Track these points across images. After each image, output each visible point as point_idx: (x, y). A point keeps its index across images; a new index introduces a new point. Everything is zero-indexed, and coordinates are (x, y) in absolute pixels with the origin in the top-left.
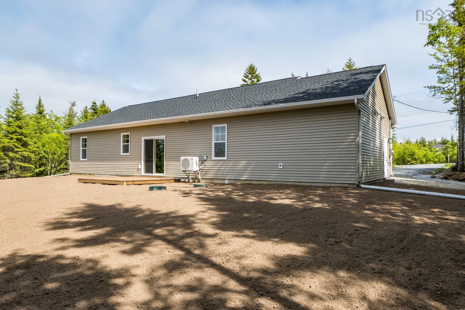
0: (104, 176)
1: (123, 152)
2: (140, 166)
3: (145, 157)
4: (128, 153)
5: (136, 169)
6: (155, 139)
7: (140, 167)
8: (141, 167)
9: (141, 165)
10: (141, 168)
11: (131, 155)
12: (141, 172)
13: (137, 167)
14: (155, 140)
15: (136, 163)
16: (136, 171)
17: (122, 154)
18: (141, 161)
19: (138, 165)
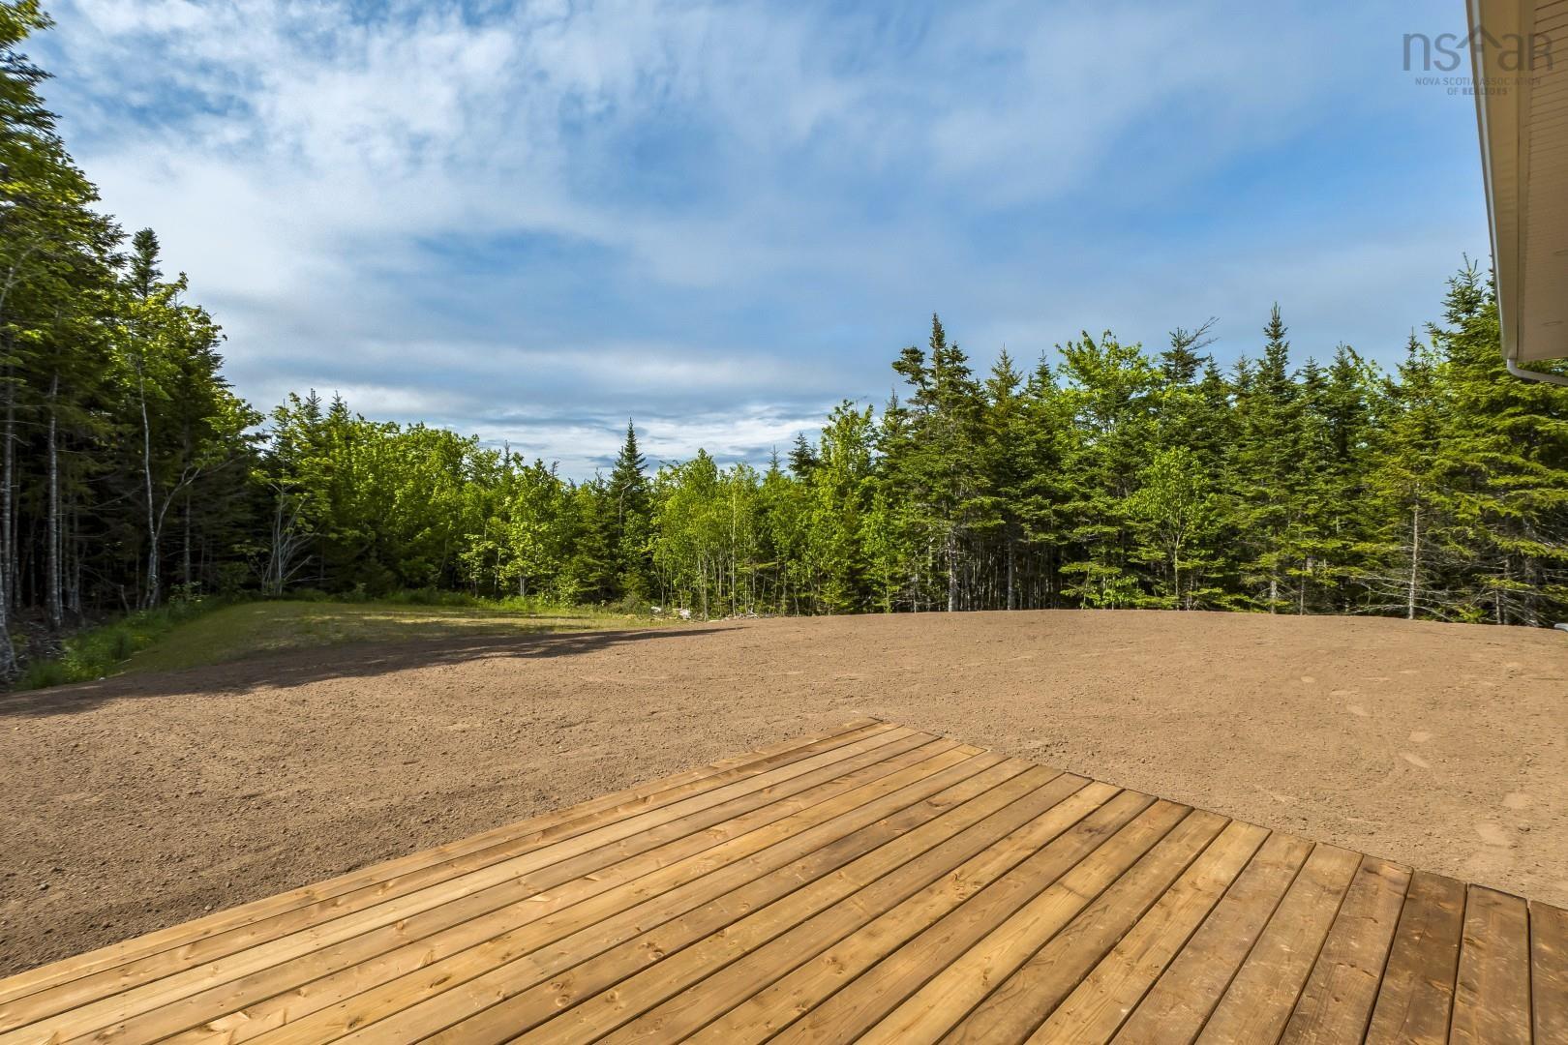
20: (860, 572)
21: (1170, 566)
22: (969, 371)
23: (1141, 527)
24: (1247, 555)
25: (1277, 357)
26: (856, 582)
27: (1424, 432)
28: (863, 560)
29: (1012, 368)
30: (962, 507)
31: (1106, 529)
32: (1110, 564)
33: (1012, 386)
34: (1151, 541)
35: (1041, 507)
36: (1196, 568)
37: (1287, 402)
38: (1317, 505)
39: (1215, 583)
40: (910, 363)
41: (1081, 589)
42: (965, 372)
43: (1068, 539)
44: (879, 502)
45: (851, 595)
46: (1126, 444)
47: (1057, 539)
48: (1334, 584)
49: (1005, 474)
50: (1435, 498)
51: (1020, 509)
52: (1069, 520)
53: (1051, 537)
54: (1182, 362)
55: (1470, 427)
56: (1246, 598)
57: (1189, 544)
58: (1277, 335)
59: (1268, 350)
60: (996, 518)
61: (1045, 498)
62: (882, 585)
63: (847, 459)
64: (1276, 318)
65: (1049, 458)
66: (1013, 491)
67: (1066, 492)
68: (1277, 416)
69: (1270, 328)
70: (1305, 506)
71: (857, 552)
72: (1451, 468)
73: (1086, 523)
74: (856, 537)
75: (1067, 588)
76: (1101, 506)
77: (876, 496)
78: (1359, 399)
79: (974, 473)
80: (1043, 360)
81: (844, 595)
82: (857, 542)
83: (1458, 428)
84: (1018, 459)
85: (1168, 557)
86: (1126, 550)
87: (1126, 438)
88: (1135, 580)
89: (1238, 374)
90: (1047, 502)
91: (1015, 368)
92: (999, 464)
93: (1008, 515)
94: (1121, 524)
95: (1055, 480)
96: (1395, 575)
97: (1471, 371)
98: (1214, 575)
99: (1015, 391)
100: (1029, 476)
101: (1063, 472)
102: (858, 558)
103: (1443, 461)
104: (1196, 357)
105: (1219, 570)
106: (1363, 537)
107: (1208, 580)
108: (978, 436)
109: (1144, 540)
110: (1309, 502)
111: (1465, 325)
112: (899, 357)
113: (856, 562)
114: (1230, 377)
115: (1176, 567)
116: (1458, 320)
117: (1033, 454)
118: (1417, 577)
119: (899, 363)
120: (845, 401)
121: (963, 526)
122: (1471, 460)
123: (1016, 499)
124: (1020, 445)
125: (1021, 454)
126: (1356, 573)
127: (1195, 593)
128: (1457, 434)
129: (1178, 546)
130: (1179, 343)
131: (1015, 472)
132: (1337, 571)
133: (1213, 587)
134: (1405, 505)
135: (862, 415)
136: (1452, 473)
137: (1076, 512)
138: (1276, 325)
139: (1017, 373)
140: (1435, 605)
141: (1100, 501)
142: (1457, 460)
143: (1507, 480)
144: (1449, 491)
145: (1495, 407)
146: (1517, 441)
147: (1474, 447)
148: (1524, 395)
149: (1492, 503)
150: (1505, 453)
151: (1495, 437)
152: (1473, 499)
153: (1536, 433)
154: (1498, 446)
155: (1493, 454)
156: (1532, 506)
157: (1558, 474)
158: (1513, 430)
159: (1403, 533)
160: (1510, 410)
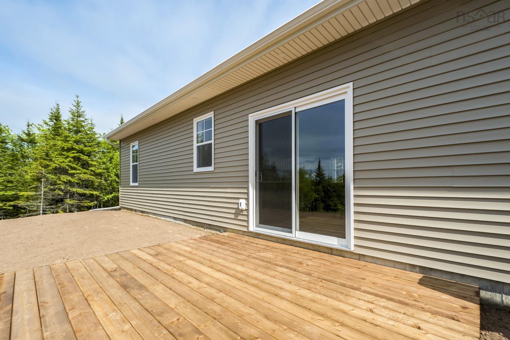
0: (163, 218)
1: (199, 166)
2: (243, 202)
3: (260, 174)
4: (210, 165)
5: (233, 211)
6: (297, 110)
7: (243, 207)
8: (248, 204)
9: (247, 199)
10: (247, 210)
11: (217, 171)
12: (247, 221)
13: (236, 206)
14: (296, 113)
15: (229, 192)
16: (233, 216)
17: (196, 169)
18: (247, 188)
19: (239, 198)
27: (46, 155)
48: (11, 208)
50: (51, 176)
55: (62, 155)
72: (56, 167)
78: (5, 140)
96: (34, 203)
103: (54, 165)
106: (22, 191)
111: (55, 123)
116: (52, 121)
118: (43, 203)
122: (63, 165)
126: (20, 203)
128: (57, 156)
132: (11, 203)
134: (38, 179)
136: (57, 169)
140: (49, 211)
142: (59, 165)
143: (73, 171)
144: (55, 174)
145: (68, 150)
146: (75, 160)
147: (63, 162)
148: (77, 148)
149: (69, 178)
150: (72, 164)
151: (70, 159)
152: (64, 177)
153: (80, 159)
154: (70, 162)
155: (70, 164)
156: (80, 179)
157: (85, 170)
158: (73, 157)
159: (36, 189)
160: (73, 152)
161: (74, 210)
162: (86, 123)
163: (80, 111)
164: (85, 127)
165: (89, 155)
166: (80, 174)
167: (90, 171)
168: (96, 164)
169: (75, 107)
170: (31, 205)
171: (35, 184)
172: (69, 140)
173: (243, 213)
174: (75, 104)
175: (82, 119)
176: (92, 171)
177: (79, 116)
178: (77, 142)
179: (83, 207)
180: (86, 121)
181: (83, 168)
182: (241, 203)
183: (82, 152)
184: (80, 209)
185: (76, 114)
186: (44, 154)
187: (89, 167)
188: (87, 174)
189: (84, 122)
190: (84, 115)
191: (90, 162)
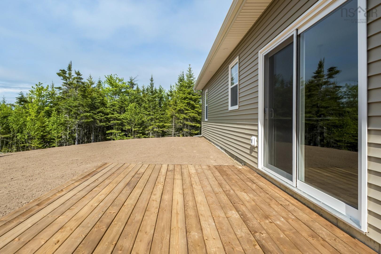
1: (232, 104)
2: (255, 139)
4: (236, 104)
5: (249, 147)
7: (254, 143)
8: (257, 141)
9: (257, 136)
10: (257, 147)
11: (242, 108)
12: (257, 158)
13: (249, 142)
15: (247, 129)
16: (249, 152)
17: (230, 108)
18: (257, 125)
19: (252, 135)
20: (45, 136)
21: (132, 130)
22: (82, 79)
23: (125, 121)
24: (146, 127)
25: (152, 85)
26: (44, 139)
27: (175, 103)
28: (46, 132)
29: (92, 80)
30: (81, 116)
31: (118, 122)
32: (118, 130)
33: (92, 84)
34: (127, 124)
35: (102, 116)
36: (137, 130)
37: (153, 95)
38: (159, 116)
39: (140, 133)
40: (62, 74)
41: (111, 137)
42: (81, 79)
43: (109, 124)
44: (55, 114)
45: (42, 144)
46: (122, 102)
47: (106, 124)
48: (161, 132)
49: (92, 108)
50: (177, 115)
51: (96, 117)
52: (108, 120)
53: (104, 124)
54: (132, 84)
55: (182, 102)
56: (146, 136)
57: (136, 125)
58: (152, 81)
59: (150, 84)
60: (91, 119)
61: (103, 114)
62: (54, 139)
63: (39, 101)
64: (152, 77)
65: (103, 104)
66: (94, 112)
67: (108, 113)
68: (152, 98)
69: (151, 79)
70: (157, 116)
71: (44, 130)
72: (179, 109)
73: (112, 120)
74: (44, 125)
75: (108, 137)
76: (117, 116)
77: (53, 112)
78: (162, 96)
79: (84, 107)
80: (100, 79)
81: (40, 143)
82: (45, 127)
83: (180, 102)
84: (96, 104)
85: (131, 128)
86: (122, 127)
87: (122, 100)
88: (124, 133)
89: (142, 88)
90: (103, 115)
91: (93, 80)
92: (90, 105)
93: (93, 118)
94: (121, 120)
95: (105, 110)
96: (170, 130)
97: (181, 92)
98: (140, 132)
99: (93, 86)
100: (98, 108)
101: (107, 108)
102: (45, 132)
103: (178, 108)
104: (135, 83)
105: (141, 130)
106: (166, 123)
107: (139, 133)
108: (84, 96)
109: (126, 124)
110: (158, 115)
111: (180, 84)
112: (59, 72)
113: (44, 133)
114: (141, 89)
115: (133, 130)
116: (179, 83)
117: (99, 103)
118: (174, 130)
119: (59, 73)
120: (39, 83)
121: (81, 121)
122: (182, 108)
123: (95, 114)
124: (96, 100)
125: (96, 102)
126: (165, 130)
127: (137, 136)
128: (180, 103)
129: (133, 125)
130: (131, 80)
131: (95, 107)
132: (162, 129)
133: (140, 134)
134: (172, 117)
135: (45, 88)
136: (179, 110)
137: (111, 118)
138: (152, 79)
139: (94, 81)
140: (176, 135)
141: (116, 115)
142: (180, 108)
143: (187, 112)
144: (179, 114)
145: (185, 99)
146: (188, 105)
147: (182, 106)
148: (189, 97)
149: (185, 116)
150: (186, 107)
151: (185, 104)
152: (182, 115)
153: (190, 104)
154: (185, 106)
155: (185, 107)
156: (190, 116)
157: (193, 111)
158: (187, 103)
159: (172, 122)
160: (187, 99)
161: (188, 135)
162: (194, 81)
163: (191, 74)
164: (194, 83)
165: (195, 101)
166: (190, 113)
167: (195, 111)
168: (199, 106)
169: (188, 72)
170: (169, 131)
171: (170, 119)
172: (185, 93)
173: (255, 149)
174: (188, 70)
175: (192, 78)
176: (196, 111)
177: (191, 77)
178: (189, 93)
179: (192, 134)
180: (194, 79)
181: (192, 109)
182: (252, 140)
183: (191, 99)
184: (191, 135)
185: (189, 76)
186: (174, 102)
187: (195, 108)
188: (194, 113)
189: (193, 80)
190: (193, 76)
191: (196, 105)
